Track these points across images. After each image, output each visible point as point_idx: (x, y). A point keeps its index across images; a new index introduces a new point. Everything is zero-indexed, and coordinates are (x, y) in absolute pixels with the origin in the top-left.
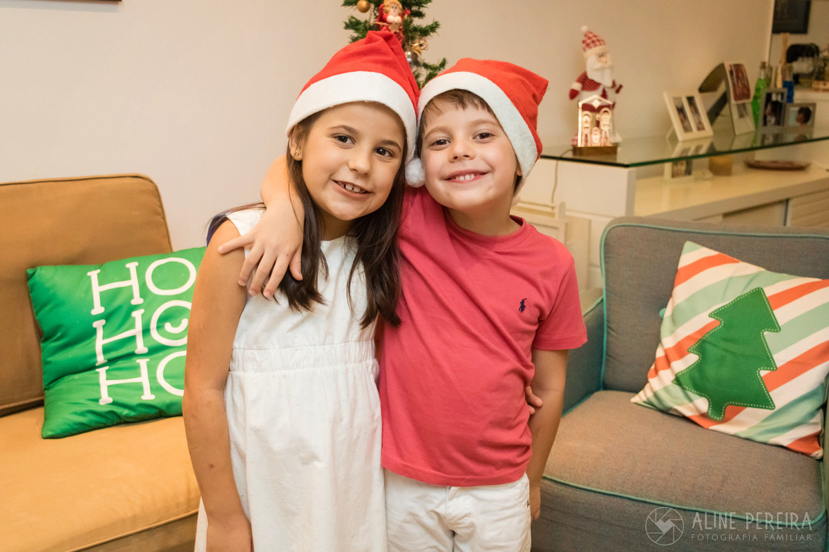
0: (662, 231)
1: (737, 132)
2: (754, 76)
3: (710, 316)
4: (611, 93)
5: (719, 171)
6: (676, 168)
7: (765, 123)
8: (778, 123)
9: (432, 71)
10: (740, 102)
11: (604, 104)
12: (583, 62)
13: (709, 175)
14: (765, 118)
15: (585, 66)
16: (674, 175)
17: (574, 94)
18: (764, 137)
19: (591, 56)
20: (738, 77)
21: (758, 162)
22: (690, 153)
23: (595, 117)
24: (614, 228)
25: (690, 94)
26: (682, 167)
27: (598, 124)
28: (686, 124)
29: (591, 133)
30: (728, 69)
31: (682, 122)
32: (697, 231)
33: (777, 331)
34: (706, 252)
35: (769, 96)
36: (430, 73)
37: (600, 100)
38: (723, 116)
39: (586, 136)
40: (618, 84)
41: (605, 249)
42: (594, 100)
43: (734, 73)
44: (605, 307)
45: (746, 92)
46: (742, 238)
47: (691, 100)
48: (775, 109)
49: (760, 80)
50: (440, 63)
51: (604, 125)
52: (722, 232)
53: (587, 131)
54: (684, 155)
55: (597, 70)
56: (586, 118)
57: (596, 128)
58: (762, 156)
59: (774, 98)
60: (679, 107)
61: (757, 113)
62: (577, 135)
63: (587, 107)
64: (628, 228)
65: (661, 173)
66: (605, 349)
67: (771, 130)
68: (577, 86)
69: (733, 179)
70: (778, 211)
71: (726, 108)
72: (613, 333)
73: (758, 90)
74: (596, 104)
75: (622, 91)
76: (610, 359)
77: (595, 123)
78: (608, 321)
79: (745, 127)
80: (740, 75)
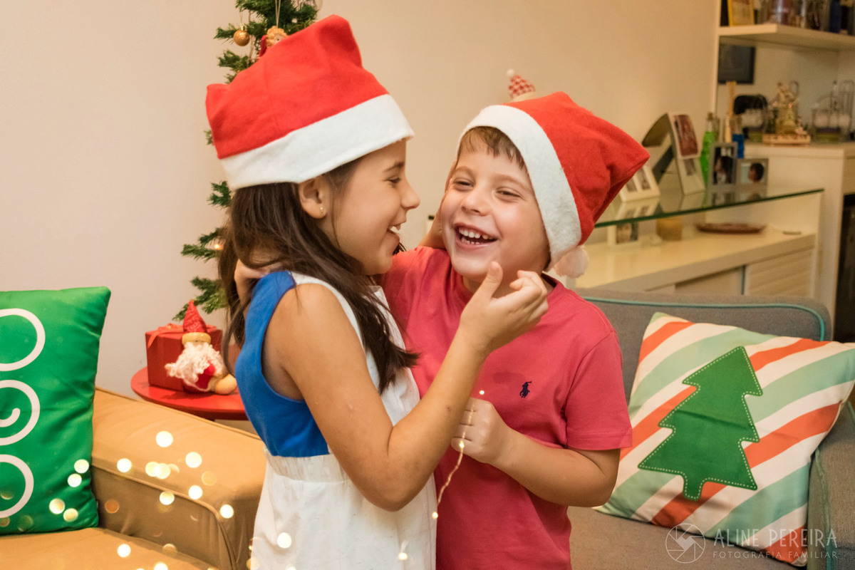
1: (686, 191)
2: (701, 129)
3: (684, 382)
5: (669, 235)
6: (620, 233)
7: (715, 181)
8: (729, 180)
10: (688, 157)
13: (657, 240)
14: (715, 175)
16: (618, 241)
18: (715, 197)
20: (684, 130)
21: (710, 225)
22: (636, 215)
26: (627, 232)
28: (630, 182)
30: (672, 120)
32: (649, 303)
33: (759, 395)
35: (718, 150)
38: (670, 173)
43: (680, 126)
45: (693, 146)
46: (701, 310)
48: (726, 165)
49: (707, 133)
54: (629, 217)
58: (713, 218)
59: (724, 153)
61: (706, 170)
65: (604, 239)
67: (722, 189)
69: (682, 245)
70: (735, 279)
71: (673, 164)
73: (705, 144)
79: (694, 185)
80: (686, 127)
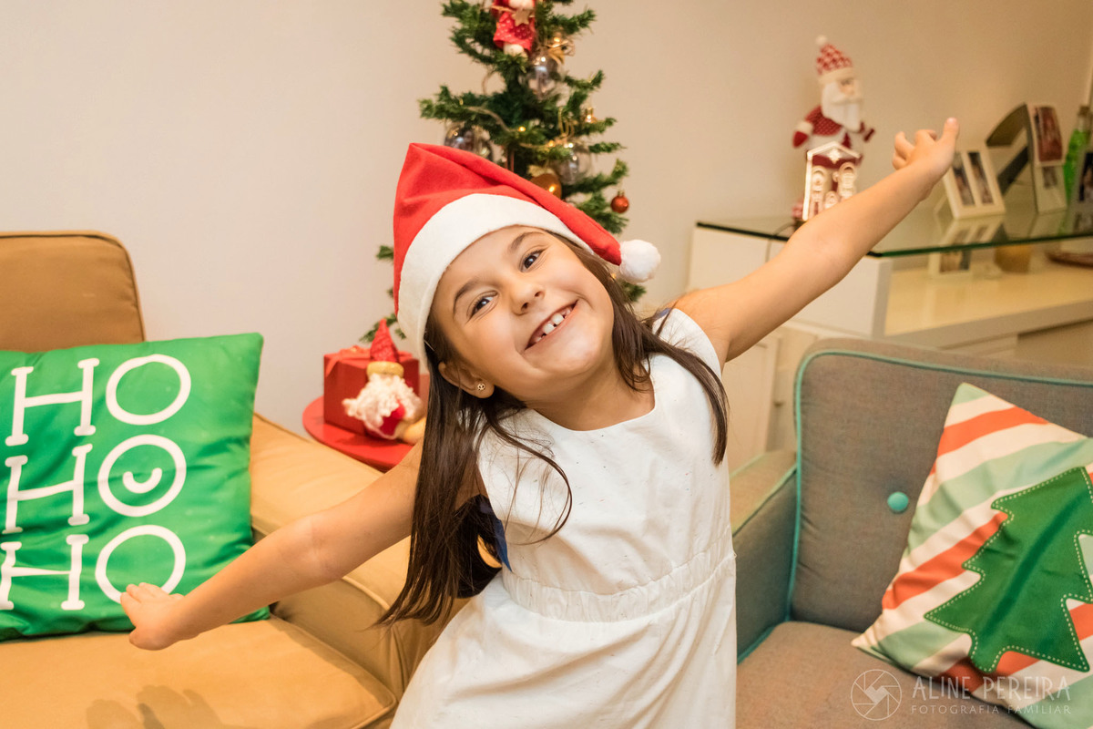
0: (897, 366)
1: (1041, 209)
2: (1068, 126)
3: (993, 507)
4: (857, 140)
5: (1011, 266)
6: (946, 261)
7: (1082, 197)
9: (578, 90)
10: (1047, 164)
11: (845, 157)
12: (817, 90)
13: (996, 271)
14: (1082, 189)
15: (819, 95)
16: (944, 269)
17: (800, 139)
18: (1079, 219)
19: (830, 81)
20: (1046, 127)
21: (1067, 255)
22: (968, 240)
23: (831, 176)
24: (818, 356)
25: (973, 149)
26: (956, 260)
27: (834, 186)
28: (966, 193)
29: (824, 200)
30: (1032, 113)
31: (961, 189)
34: (992, 403)
36: (575, 93)
37: (840, 150)
38: (1021, 183)
39: (817, 204)
40: (868, 126)
41: (802, 390)
42: (831, 150)
43: (1041, 122)
44: (799, 486)
45: (1056, 149)
47: (974, 157)
49: (1076, 132)
50: (592, 78)
51: (844, 189)
52: (993, 373)
53: (818, 198)
54: (960, 242)
55: (837, 104)
56: (818, 177)
57: (832, 194)
58: (1072, 246)
60: (957, 166)
61: (1070, 181)
62: (802, 201)
63: (821, 161)
64: (841, 357)
65: (925, 265)
66: (795, 553)
68: (806, 127)
71: (1027, 171)
72: (810, 527)
73: (1073, 147)
74: (835, 156)
75: (874, 138)
76: (804, 569)
77: (830, 185)
78: (803, 508)
79: (1053, 202)
80: (1049, 122)
